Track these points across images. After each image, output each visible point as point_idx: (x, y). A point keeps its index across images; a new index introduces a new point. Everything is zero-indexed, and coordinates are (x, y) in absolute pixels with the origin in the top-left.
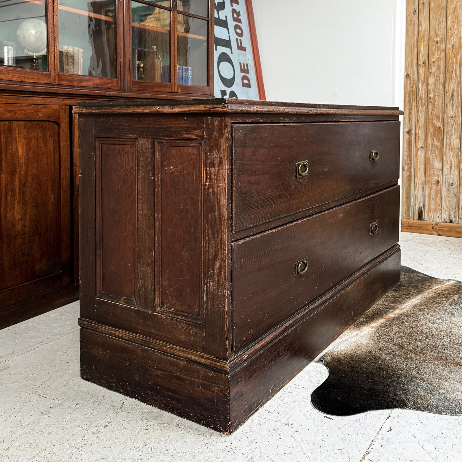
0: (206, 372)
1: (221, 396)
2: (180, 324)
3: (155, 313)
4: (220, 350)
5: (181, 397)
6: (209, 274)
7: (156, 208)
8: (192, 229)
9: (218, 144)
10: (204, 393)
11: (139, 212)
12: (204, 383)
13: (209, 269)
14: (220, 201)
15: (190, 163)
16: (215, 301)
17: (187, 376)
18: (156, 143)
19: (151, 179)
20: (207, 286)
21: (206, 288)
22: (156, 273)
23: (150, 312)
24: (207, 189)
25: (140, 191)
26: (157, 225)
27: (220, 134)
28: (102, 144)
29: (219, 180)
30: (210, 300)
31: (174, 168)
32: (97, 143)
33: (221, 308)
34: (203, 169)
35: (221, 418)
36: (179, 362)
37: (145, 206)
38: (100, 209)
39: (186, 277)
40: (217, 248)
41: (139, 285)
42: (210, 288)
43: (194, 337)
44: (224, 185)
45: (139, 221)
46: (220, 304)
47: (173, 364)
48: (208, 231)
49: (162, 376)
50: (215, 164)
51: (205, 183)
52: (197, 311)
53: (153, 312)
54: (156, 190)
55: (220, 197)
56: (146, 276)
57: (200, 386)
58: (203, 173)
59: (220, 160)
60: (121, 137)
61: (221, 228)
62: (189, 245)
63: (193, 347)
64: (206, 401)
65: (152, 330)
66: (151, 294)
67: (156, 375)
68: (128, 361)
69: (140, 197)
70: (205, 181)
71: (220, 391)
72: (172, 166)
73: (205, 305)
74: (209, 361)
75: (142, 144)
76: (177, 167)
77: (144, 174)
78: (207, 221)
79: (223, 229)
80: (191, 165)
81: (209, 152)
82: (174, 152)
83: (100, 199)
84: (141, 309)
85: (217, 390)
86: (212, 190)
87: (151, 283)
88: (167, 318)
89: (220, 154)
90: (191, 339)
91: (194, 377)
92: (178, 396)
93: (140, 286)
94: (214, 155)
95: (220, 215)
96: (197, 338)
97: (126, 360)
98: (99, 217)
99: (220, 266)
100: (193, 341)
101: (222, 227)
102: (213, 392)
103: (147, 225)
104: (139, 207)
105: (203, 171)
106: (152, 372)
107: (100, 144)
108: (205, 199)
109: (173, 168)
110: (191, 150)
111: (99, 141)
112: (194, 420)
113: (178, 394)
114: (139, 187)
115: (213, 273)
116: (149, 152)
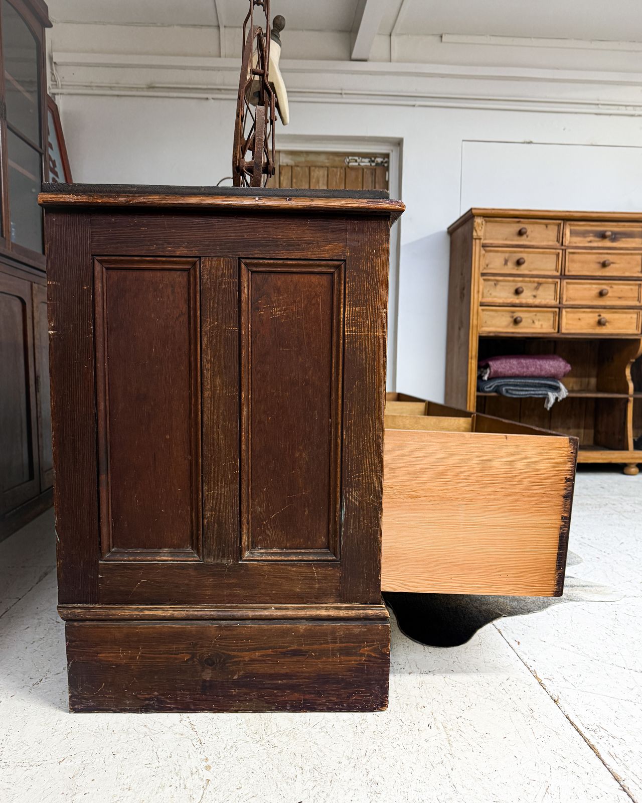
0: (348, 629)
1: (375, 657)
2: (294, 569)
3: (240, 562)
4: (369, 591)
5: (300, 681)
6: (351, 479)
7: (243, 382)
8: (316, 411)
9: (373, 267)
10: (344, 661)
11: (206, 394)
12: (345, 647)
13: (352, 471)
14: (374, 360)
15: (313, 302)
16: (361, 519)
17: (313, 644)
18: (243, 266)
19: (232, 332)
20: (347, 499)
21: (346, 503)
22: (243, 495)
23: (230, 562)
24: (350, 343)
25: (207, 354)
26: (245, 413)
27: (377, 250)
28: (107, 269)
29: (373, 327)
30: (352, 520)
31: (280, 311)
32: (98, 268)
33: (371, 528)
34: (342, 310)
35: (375, 690)
36: (296, 627)
37: (218, 381)
38: (105, 396)
39: (302, 493)
40: (368, 436)
41: (205, 521)
42: (353, 500)
43: (319, 583)
44: (382, 334)
45: (205, 409)
46: (371, 523)
47: (285, 633)
48: (351, 411)
49: (261, 658)
50: (367, 301)
51: (346, 333)
52: (322, 542)
53: (238, 561)
54: (244, 351)
55: (375, 354)
56: (221, 503)
57: (338, 654)
58: (342, 316)
59: (376, 293)
60: (161, 253)
61: (375, 403)
62: (309, 440)
63: (318, 598)
64: (348, 673)
65: (236, 590)
66: (233, 531)
67: (249, 661)
68: (186, 653)
69: (209, 366)
70: (346, 330)
71: (374, 650)
72: (274, 307)
73: (343, 529)
74: (353, 612)
75: (212, 268)
76: (285, 310)
77: (216, 323)
78: (349, 395)
79: (379, 404)
80: (314, 305)
81: (354, 280)
82: (279, 283)
83: (105, 376)
84: (210, 561)
85: (368, 651)
86: (361, 344)
87: (233, 513)
88: (267, 565)
89: (376, 284)
90: (314, 588)
91: (328, 643)
92: (295, 681)
93: (207, 522)
94: (364, 286)
95: (374, 384)
96: (327, 583)
97: (183, 653)
98: (103, 411)
99: (372, 464)
100: (318, 589)
101: (377, 403)
102: (362, 655)
103: (223, 414)
104: (205, 384)
105: (342, 312)
106: (241, 657)
107: (104, 269)
108: (346, 359)
109: (277, 312)
110: (314, 279)
111: (100, 262)
112: (325, 708)
113: (294, 678)
114: (204, 347)
115: (359, 476)
116: (229, 283)
